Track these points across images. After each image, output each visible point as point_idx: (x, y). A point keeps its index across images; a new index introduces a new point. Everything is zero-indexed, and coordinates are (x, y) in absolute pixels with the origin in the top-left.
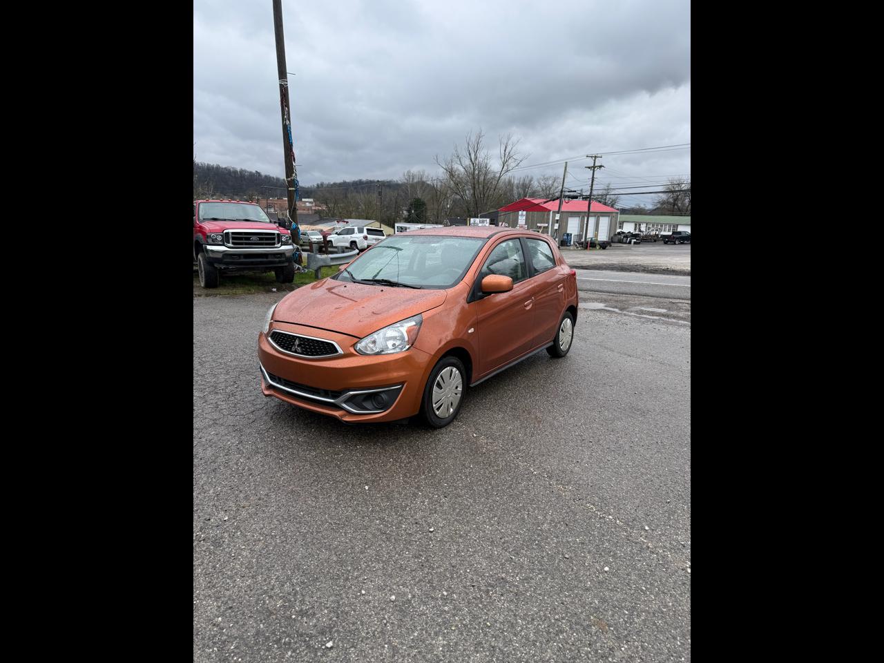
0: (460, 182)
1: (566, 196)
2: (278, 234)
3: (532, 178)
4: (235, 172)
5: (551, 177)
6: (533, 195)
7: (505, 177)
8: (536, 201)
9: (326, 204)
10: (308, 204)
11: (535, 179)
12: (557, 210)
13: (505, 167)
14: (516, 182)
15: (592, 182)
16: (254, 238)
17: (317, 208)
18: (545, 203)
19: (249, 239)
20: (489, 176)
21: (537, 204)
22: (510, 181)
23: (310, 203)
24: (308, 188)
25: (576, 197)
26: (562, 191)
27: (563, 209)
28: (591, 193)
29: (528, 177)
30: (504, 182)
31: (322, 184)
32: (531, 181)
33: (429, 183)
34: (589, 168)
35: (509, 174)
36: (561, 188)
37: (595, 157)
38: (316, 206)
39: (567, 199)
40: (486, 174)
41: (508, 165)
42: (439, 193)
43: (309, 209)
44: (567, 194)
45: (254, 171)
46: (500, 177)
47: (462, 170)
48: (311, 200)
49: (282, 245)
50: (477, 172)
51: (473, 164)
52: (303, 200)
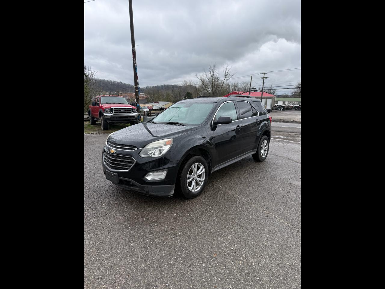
0: (206, 85)
1: (252, 91)
2: (132, 109)
4: (111, 82)
5: (246, 82)
6: (238, 90)
7: (226, 82)
8: (239, 93)
9: (150, 95)
10: (142, 95)
11: (239, 83)
13: (226, 78)
14: (231, 84)
15: (263, 84)
18: (243, 93)
20: (220, 82)
22: (228, 84)
25: (256, 91)
26: (250, 88)
28: (263, 89)
29: (236, 82)
30: (226, 84)
31: (148, 87)
32: (237, 84)
33: (194, 85)
34: (262, 78)
37: (264, 73)
38: (145, 96)
40: (218, 81)
42: (198, 90)
43: (143, 97)
44: (252, 89)
45: (119, 82)
46: (224, 83)
47: (208, 80)
49: (134, 113)
50: (214, 81)
51: (212, 77)
52: (140, 93)
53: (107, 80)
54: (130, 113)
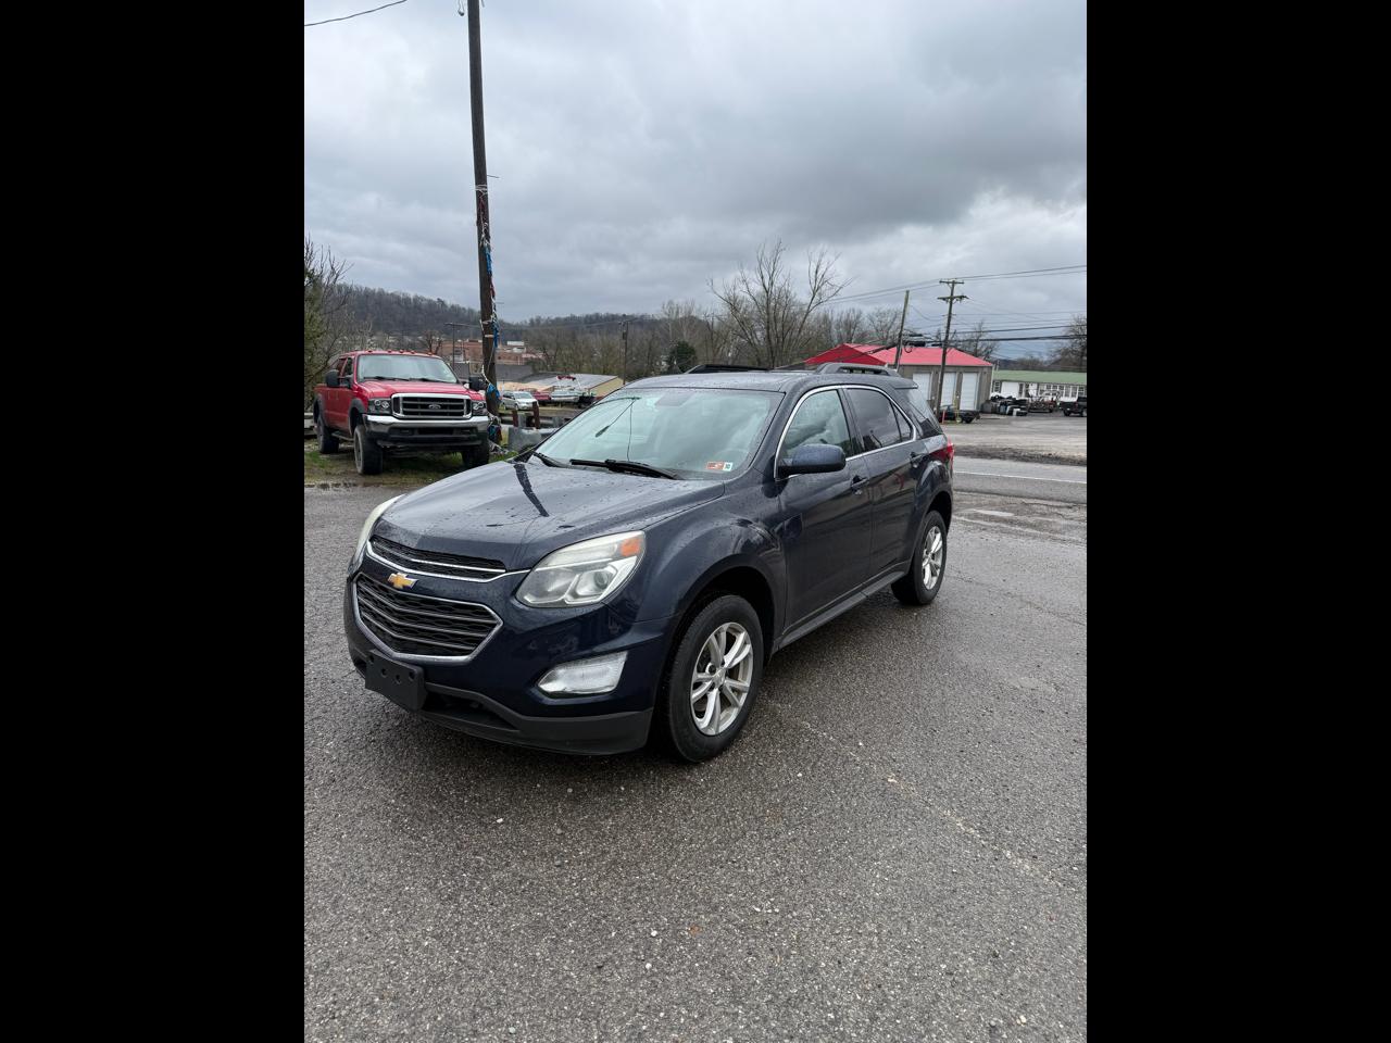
0: (746, 320)
1: (907, 343)
2: (469, 400)
3: (861, 313)
4: (407, 300)
5: (889, 311)
6: (862, 339)
7: (817, 311)
8: (863, 349)
9: (544, 350)
10: (516, 350)
11: (865, 315)
12: (893, 363)
13: (817, 297)
14: (835, 319)
15: (949, 321)
16: (434, 406)
17: (529, 356)
18: (877, 351)
19: (426, 407)
20: (792, 310)
21: (865, 354)
22: (826, 318)
23: (519, 347)
24: (517, 325)
25: (922, 344)
26: (900, 335)
27: (903, 361)
28: (947, 336)
29: (854, 311)
30: (817, 319)
31: (538, 320)
32: (858, 317)
33: (701, 318)
34: (944, 299)
35: (824, 306)
36: (899, 329)
37: (954, 283)
38: (527, 352)
39: (908, 348)
40: (787, 307)
41: (820, 294)
42: (715, 334)
43: (517, 356)
44: (909, 338)
45: (435, 299)
47: (751, 301)
48: (521, 344)
49: (472, 416)
50: (772, 304)
51: (767, 292)
52: (509, 343)
53: (391, 292)
54: (462, 414)
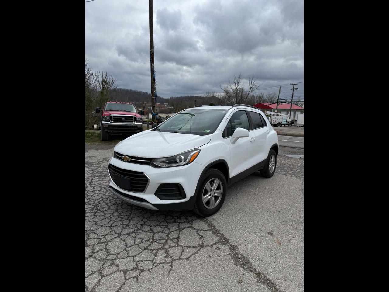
0: (230, 96)
1: (280, 102)
2: (135, 117)
3: (263, 94)
4: (137, 92)
5: (272, 94)
6: (264, 101)
7: (251, 94)
8: (266, 104)
9: (173, 106)
11: (265, 95)
12: (276, 108)
13: (251, 89)
14: (256, 96)
15: (293, 96)
16: (123, 119)
18: (270, 105)
19: (121, 119)
20: (244, 93)
21: (266, 106)
22: (253, 96)
23: (167, 105)
24: (167, 99)
25: (285, 102)
26: (278, 100)
27: (278, 108)
28: (292, 100)
30: (251, 96)
31: (172, 98)
32: (263, 95)
33: (217, 96)
34: (291, 89)
35: (253, 92)
36: (277, 98)
37: (294, 84)
38: (169, 106)
39: (280, 103)
40: (242, 92)
41: (252, 89)
42: (221, 101)
43: (166, 107)
44: (280, 101)
45: (145, 92)
46: (249, 94)
47: (232, 91)
48: (167, 104)
50: (238, 91)
51: (237, 88)
52: (164, 104)
53: (133, 90)
54: (133, 122)
